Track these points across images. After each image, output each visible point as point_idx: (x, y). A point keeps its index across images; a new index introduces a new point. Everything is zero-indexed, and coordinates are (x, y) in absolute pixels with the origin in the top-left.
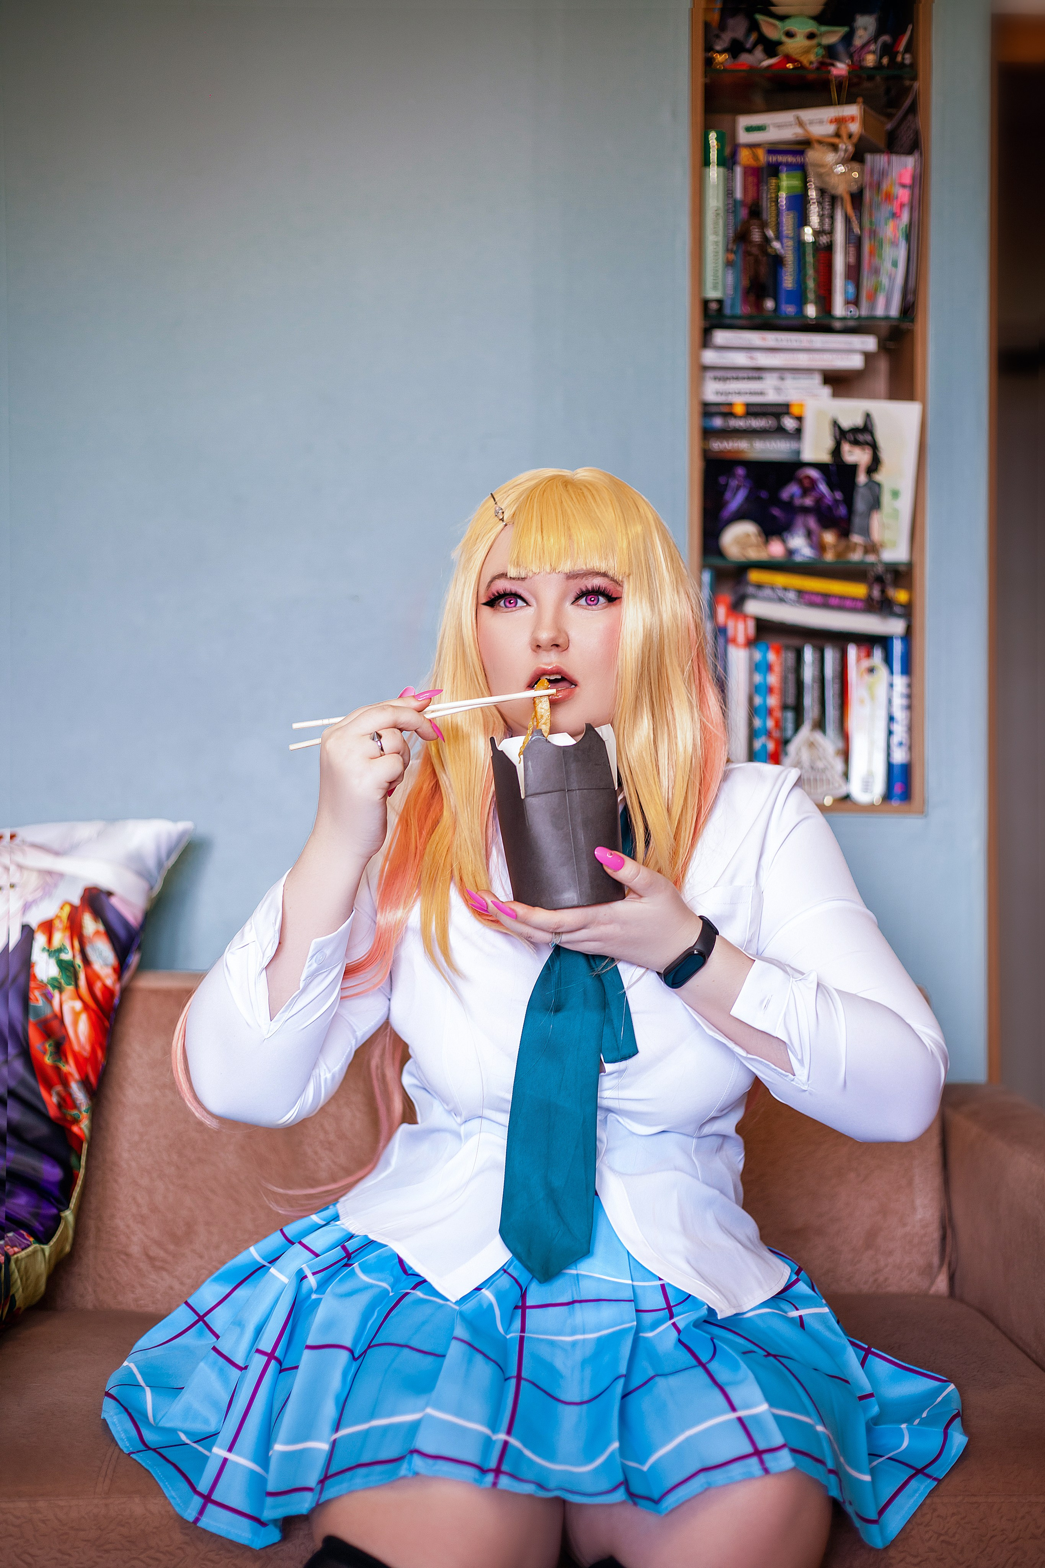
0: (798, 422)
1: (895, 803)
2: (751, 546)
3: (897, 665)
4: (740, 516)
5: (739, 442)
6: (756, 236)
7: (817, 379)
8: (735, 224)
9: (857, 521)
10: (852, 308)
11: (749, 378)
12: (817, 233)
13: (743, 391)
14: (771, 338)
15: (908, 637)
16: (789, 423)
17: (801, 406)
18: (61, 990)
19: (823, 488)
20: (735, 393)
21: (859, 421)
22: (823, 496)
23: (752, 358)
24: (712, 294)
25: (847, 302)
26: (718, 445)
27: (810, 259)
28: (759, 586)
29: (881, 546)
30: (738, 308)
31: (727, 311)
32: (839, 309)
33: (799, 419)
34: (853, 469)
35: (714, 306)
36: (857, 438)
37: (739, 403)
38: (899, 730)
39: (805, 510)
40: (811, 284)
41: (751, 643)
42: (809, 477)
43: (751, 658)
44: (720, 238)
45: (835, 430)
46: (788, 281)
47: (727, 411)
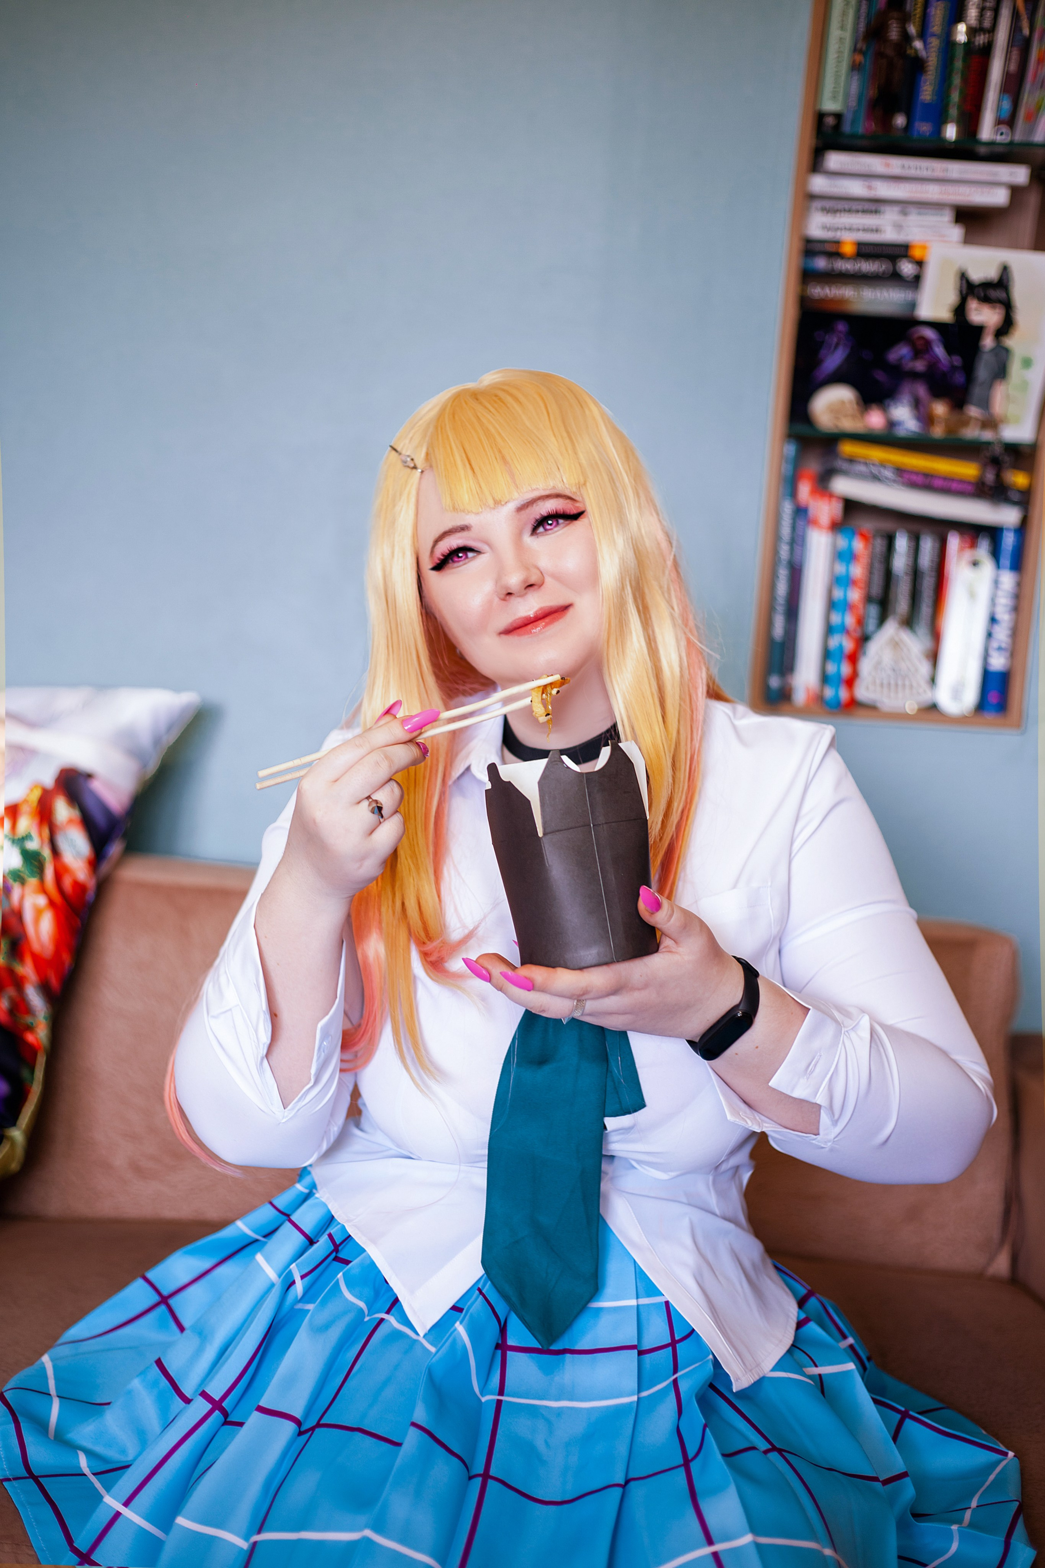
0: (918, 268)
1: (989, 716)
2: (846, 416)
3: (1006, 560)
4: (837, 378)
5: (844, 288)
6: (894, 34)
7: (947, 217)
8: (868, 14)
9: (977, 391)
10: (1004, 129)
11: (864, 211)
12: (972, 32)
13: (855, 227)
14: (896, 164)
15: (1023, 528)
16: (907, 268)
17: (924, 248)
18: (23, 882)
19: (939, 351)
20: (845, 229)
21: (991, 273)
22: (937, 360)
23: (870, 188)
24: (830, 105)
25: (999, 122)
26: (818, 291)
27: (959, 64)
28: (851, 460)
29: (1002, 421)
30: (860, 127)
31: (847, 128)
32: (987, 131)
33: (920, 263)
34: (979, 330)
35: (830, 121)
36: (988, 293)
37: (849, 241)
38: (1002, 634)
39: (915, 376)
40: (955, 97)
41: (836, 527)
42: (923, 338)
43: (834, 546)
44: (848, 35)
45: (961, 284)
46: (927, 92)
47: (832, 250)
